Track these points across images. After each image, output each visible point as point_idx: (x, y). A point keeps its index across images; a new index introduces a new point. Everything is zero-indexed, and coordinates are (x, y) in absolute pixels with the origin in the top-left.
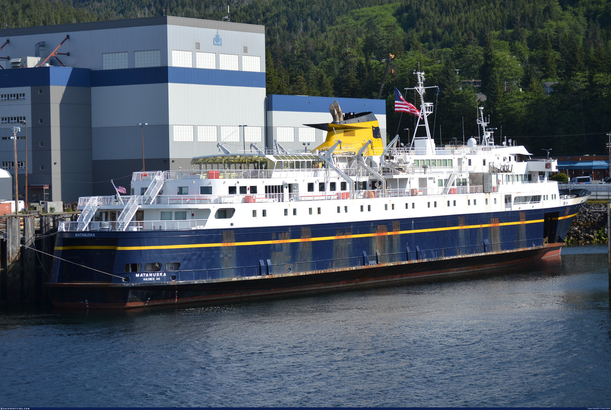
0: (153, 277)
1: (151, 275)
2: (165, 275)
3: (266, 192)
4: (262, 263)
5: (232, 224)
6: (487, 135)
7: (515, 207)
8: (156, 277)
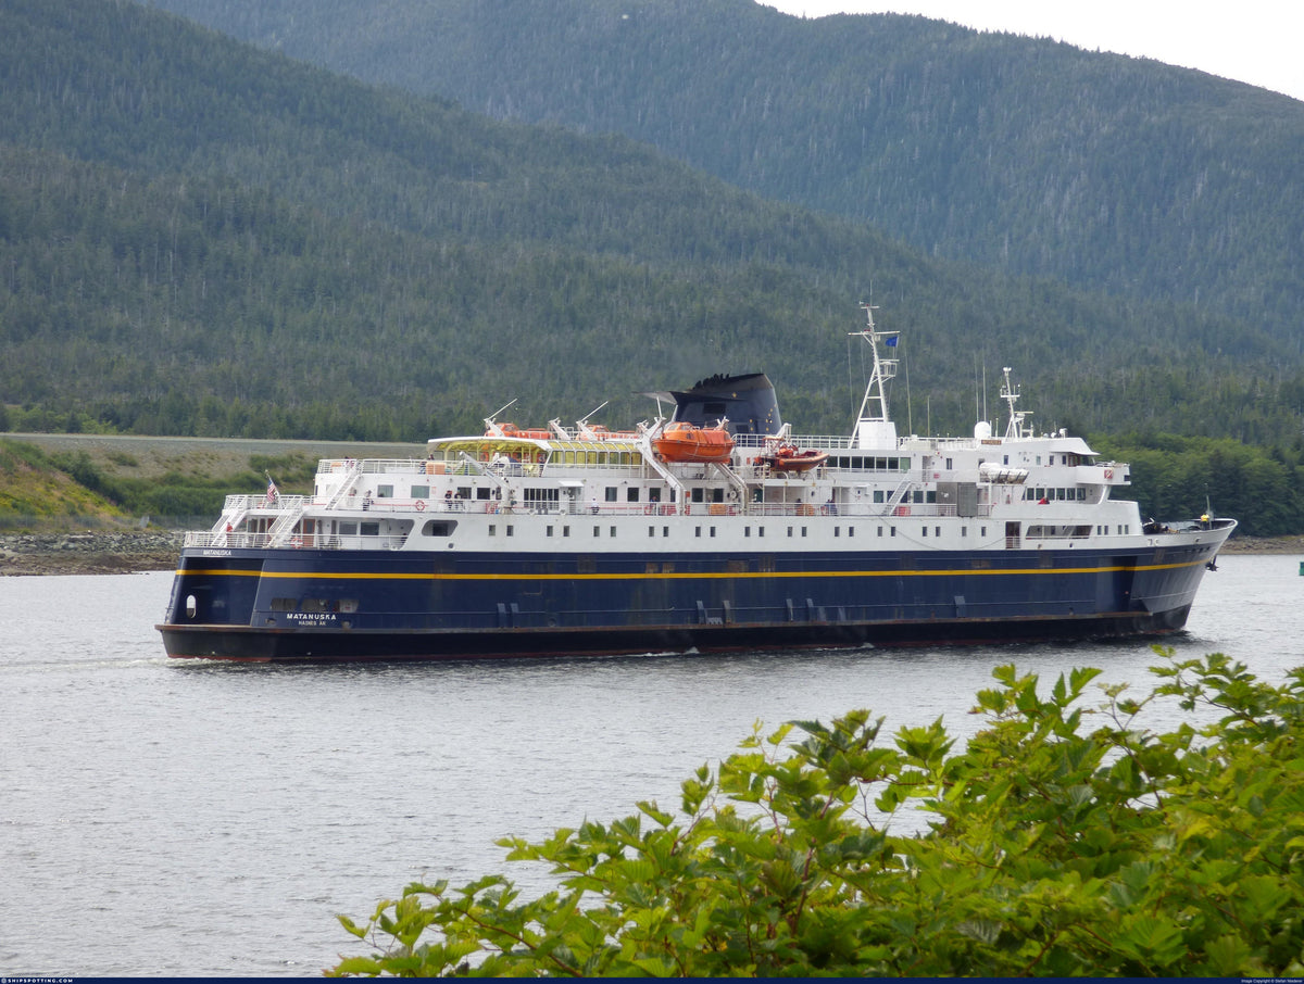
0: (314, 619)
1: (311, 617)
2: (334, 617)
3: (526, 498)
4: (501, 607)
5: (451, 546)
6: (1016, 418)
7: (1027, 544)
8: (318, 621)
